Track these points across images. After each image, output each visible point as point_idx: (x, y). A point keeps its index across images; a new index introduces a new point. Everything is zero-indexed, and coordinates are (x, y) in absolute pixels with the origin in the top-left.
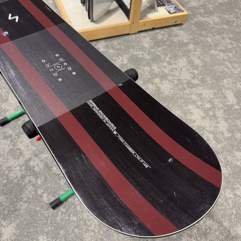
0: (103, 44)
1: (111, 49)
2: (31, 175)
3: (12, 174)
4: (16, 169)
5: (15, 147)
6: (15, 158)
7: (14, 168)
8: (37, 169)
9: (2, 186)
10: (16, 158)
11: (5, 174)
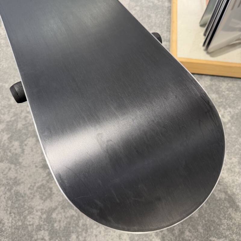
0: (206, 83)
1: (214, 93)
2: (48, 230)
3: (30, 218)
4: (37, 213)
5: (48, 184)
6: (41, 198)
7: (35, 211)
8: (57, 226)
9: (14, 228)
10: (42, 200)
11: (24, 213)
